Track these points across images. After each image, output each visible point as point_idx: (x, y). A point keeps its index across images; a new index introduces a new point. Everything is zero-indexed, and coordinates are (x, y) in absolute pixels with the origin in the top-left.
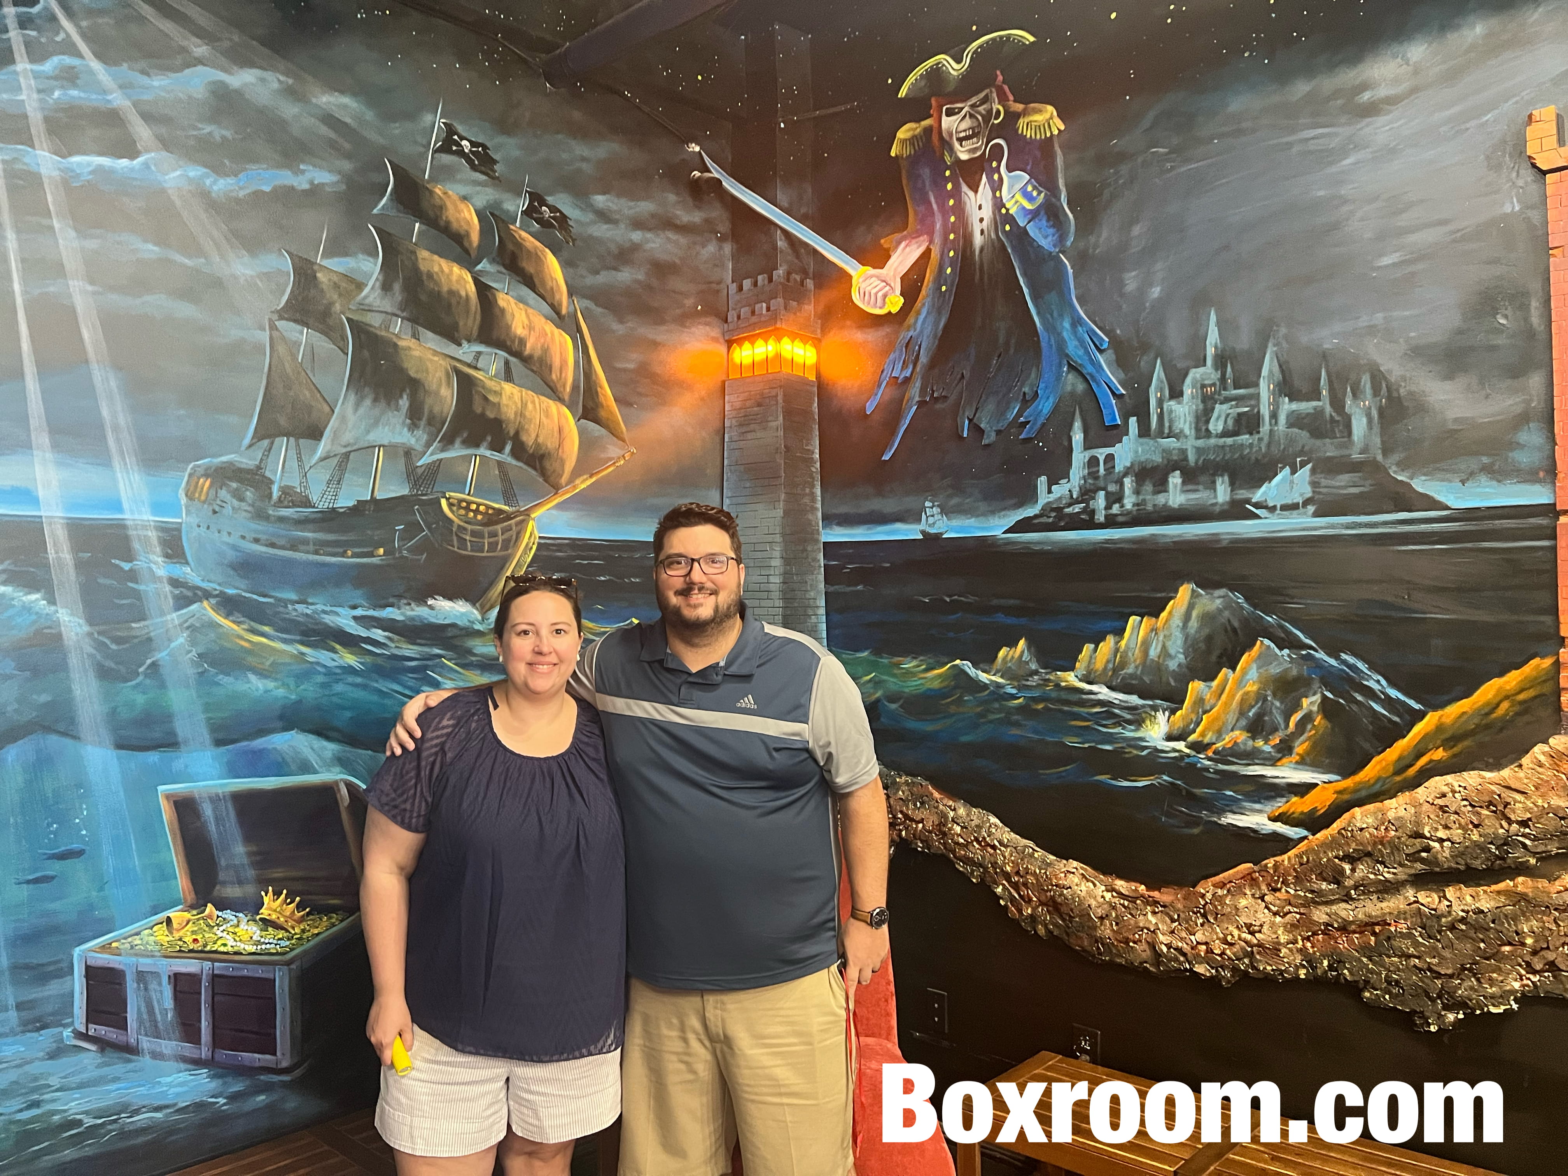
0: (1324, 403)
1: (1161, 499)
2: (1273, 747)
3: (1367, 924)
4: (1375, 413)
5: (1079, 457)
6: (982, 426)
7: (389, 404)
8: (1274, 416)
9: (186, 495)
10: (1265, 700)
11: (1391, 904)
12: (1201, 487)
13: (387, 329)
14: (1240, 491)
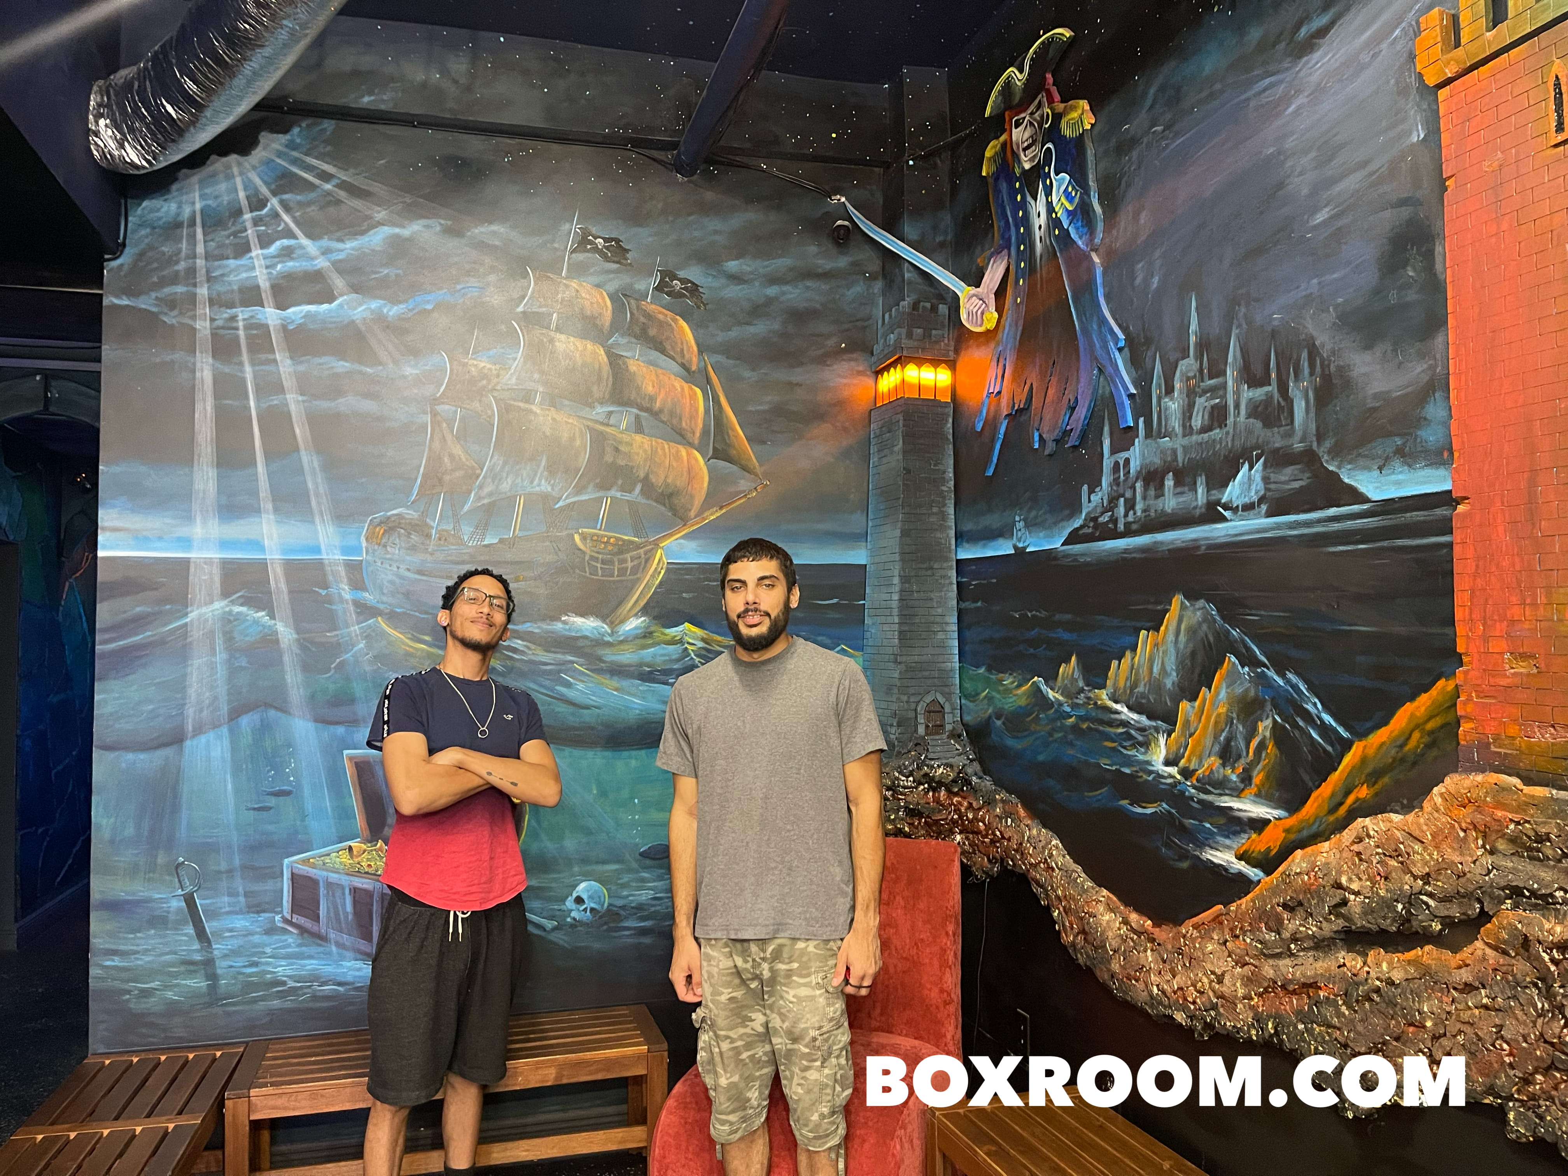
0: (1272, 388)
1: (1159, 504)
2: (1238, 776)
3: (1302, 985)
4: (1311, 395)
5: (1108, 463)
6: (1044, 436)
8: (1237, 406)
9: (367, 539)
10: (1232, 723)
11: (1326, 965)
12: (1186, 489)
13: (528, 401)
14: (1214, 492)
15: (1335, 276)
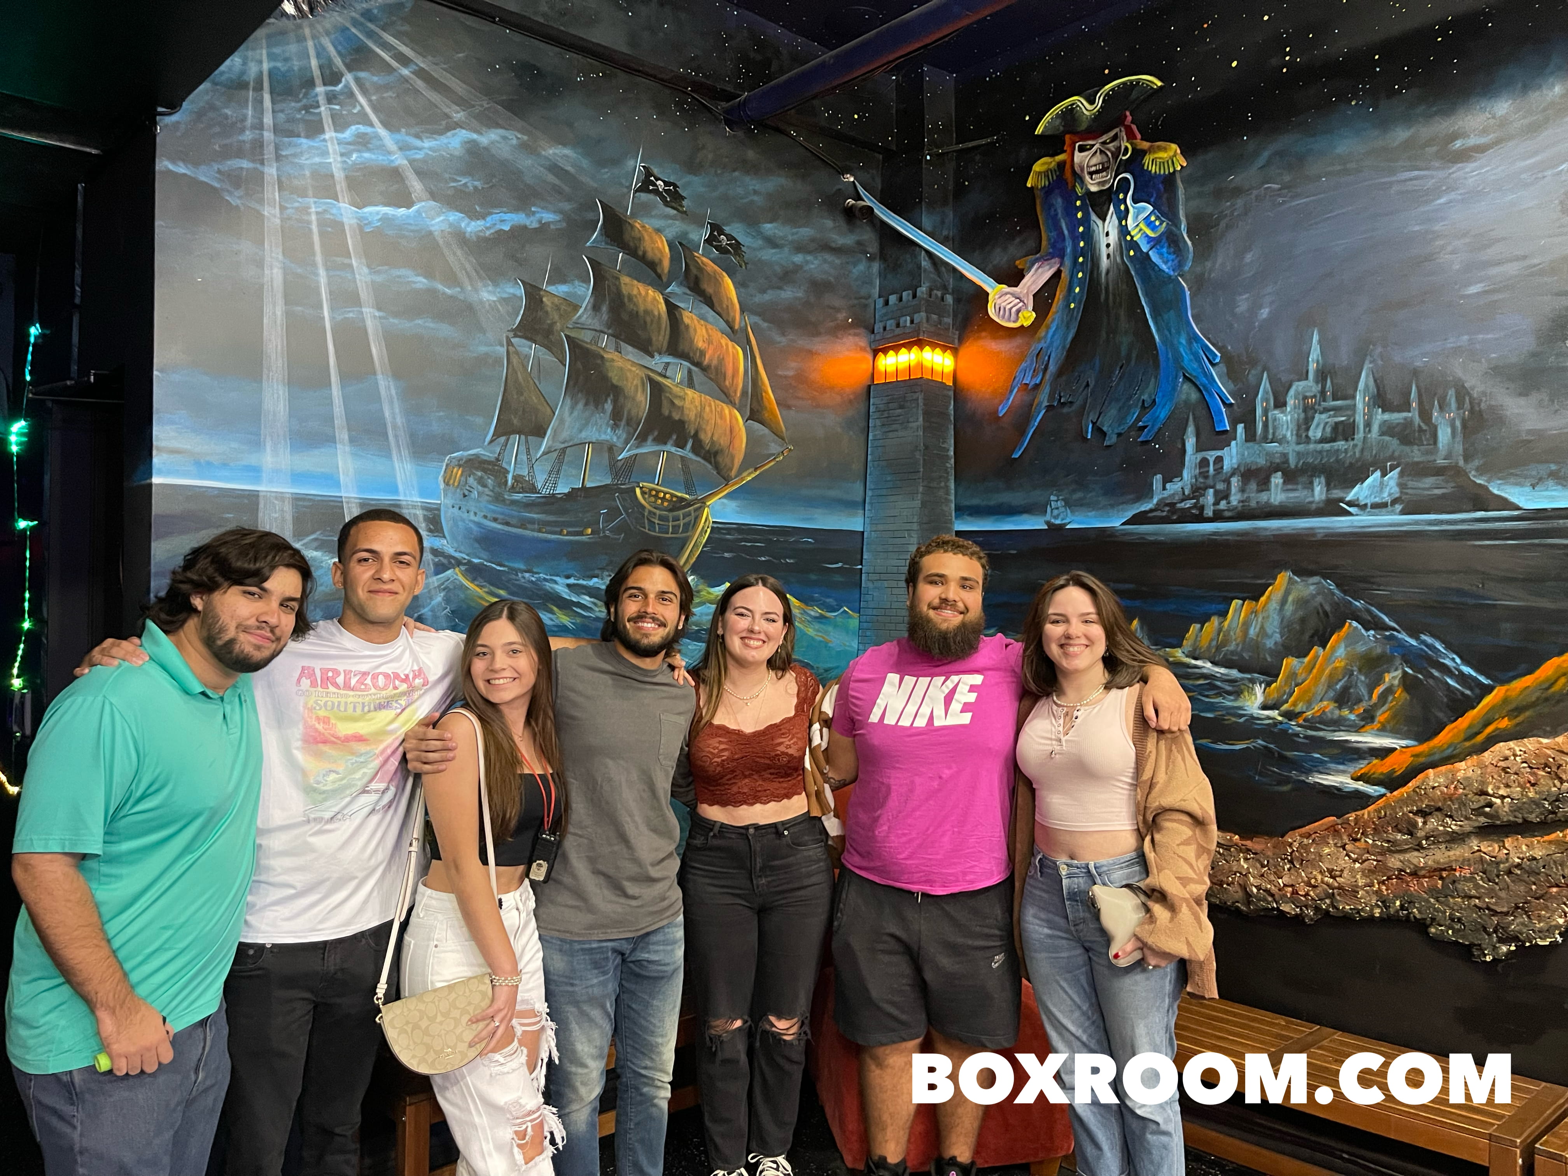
0: (1413, 414)
1: (1264, 497)
2: (1357, 716)
3: (1435, 870)
4: (1458, 423)
5: (1192, 458)
6: (1105, 429)
7: (597, 408)
8: (1368, 425)
9: (444, 481)
10: (1351, 674)
11: (1458, 853)
12: (1300, 487)
13: (596, 344)
14: (1335, 491)
15: (1489, 336)
